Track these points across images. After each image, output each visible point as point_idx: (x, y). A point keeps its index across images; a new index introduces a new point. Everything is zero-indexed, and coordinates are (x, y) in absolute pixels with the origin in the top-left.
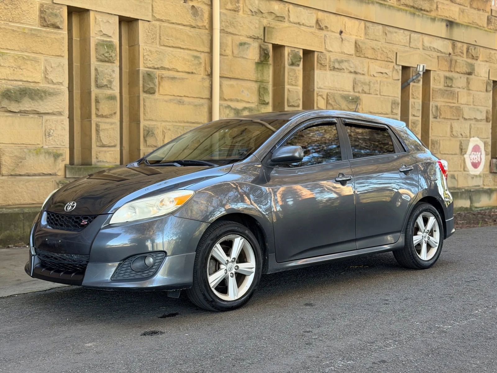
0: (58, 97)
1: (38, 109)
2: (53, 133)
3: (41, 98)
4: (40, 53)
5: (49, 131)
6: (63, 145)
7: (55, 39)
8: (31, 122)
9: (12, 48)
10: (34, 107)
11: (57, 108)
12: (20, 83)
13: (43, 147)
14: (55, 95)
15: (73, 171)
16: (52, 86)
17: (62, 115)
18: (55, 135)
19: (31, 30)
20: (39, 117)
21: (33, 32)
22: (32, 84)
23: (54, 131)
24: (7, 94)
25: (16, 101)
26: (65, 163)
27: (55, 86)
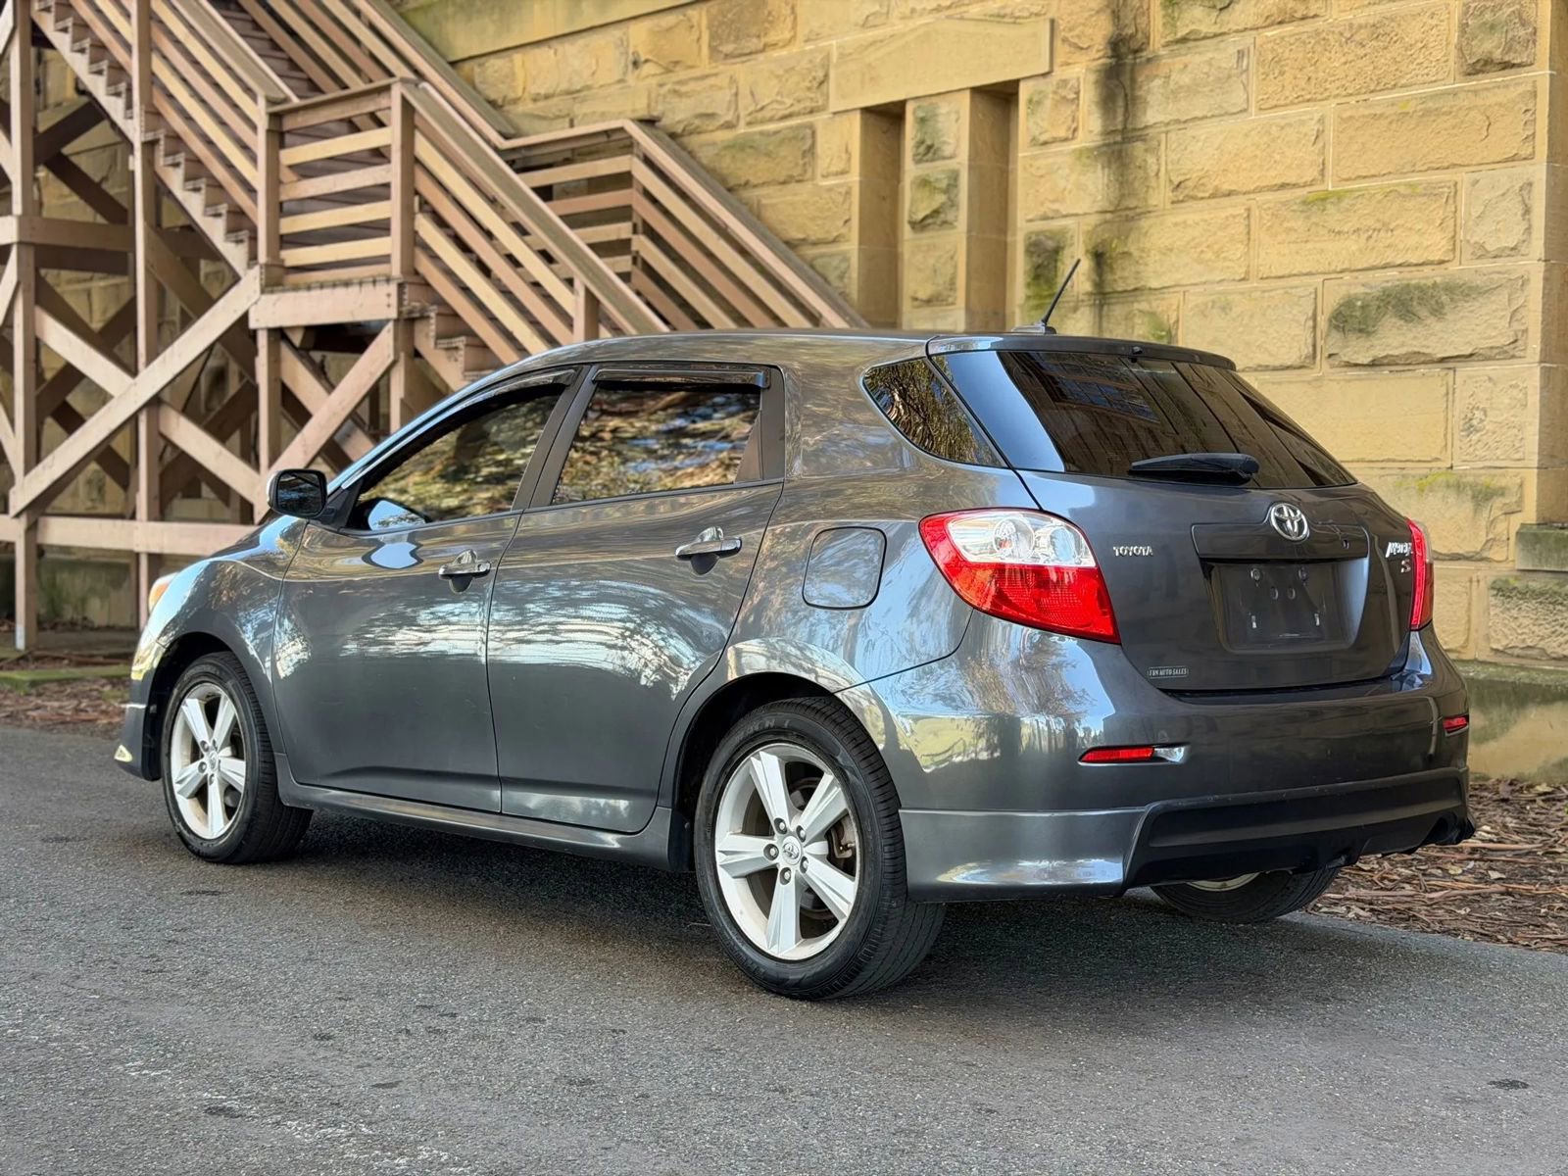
0: (1493, 298)
1: (1428, 347)
2: (1482, 421)
3: (1438, 311)
4: (1454, 165)
5: (1470, 415)
6: (1519, 460)
7: (1500, 105)
8: (1418, 390)
9: (1373, 172)
10: (1415, 343)
11: (1489, 338)
12: (1393, 273)
13: (1451, 467)
14: (1486, 292)
15: (1538, 546)
16: (1487, 265)
17: (1513, 357)
18: (1488, 427)
19: (1424, 99)
20: (1443, 373)
21: (1430, 104)
22: (1427, 269)
23: (1486, 415)
24: (1340, 313)
25: (1361, 331)
26: (1522, 521)
27: (1500, 262)
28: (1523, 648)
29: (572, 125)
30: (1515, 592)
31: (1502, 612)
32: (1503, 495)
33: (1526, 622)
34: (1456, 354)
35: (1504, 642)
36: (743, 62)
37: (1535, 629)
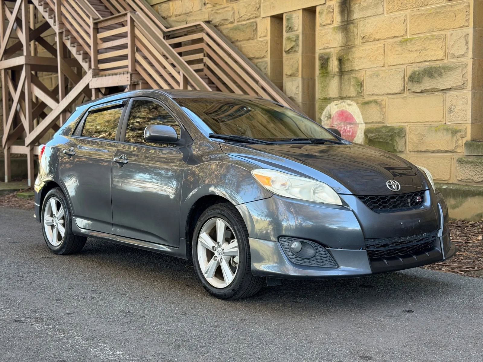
0: (457, 70)
1: (438, 86)
3: (440, 75)
4: (445, 29)
5: (450, 107)
6: (465, 121)
7: (459, 10)
8: (434, 100)
9: (421, 32)
10: (434, 85)
11: (456, 83)
12: (427, 63)
13: (445, 124)
14: (454, 69)
15: (471, 148)
16: (455, 60)
17: (463, 89)
18: (456, 111)
19: (436, 9)
20: (443, 94)
21: (438, 10)
22: (438, 62)
23: (455, 107)
24: (412, 76)
25: (417, 82)
26: (466, 140)
27: (459, 60)
28: (467, 179)
29: (187, 24)
30: (464, 162)
31: (460, 168)
32: (460, 132)
33: (467, 171)
34: (446, 88)
35: (461, 178)
36: (236, 3)
37: (470, 173)
